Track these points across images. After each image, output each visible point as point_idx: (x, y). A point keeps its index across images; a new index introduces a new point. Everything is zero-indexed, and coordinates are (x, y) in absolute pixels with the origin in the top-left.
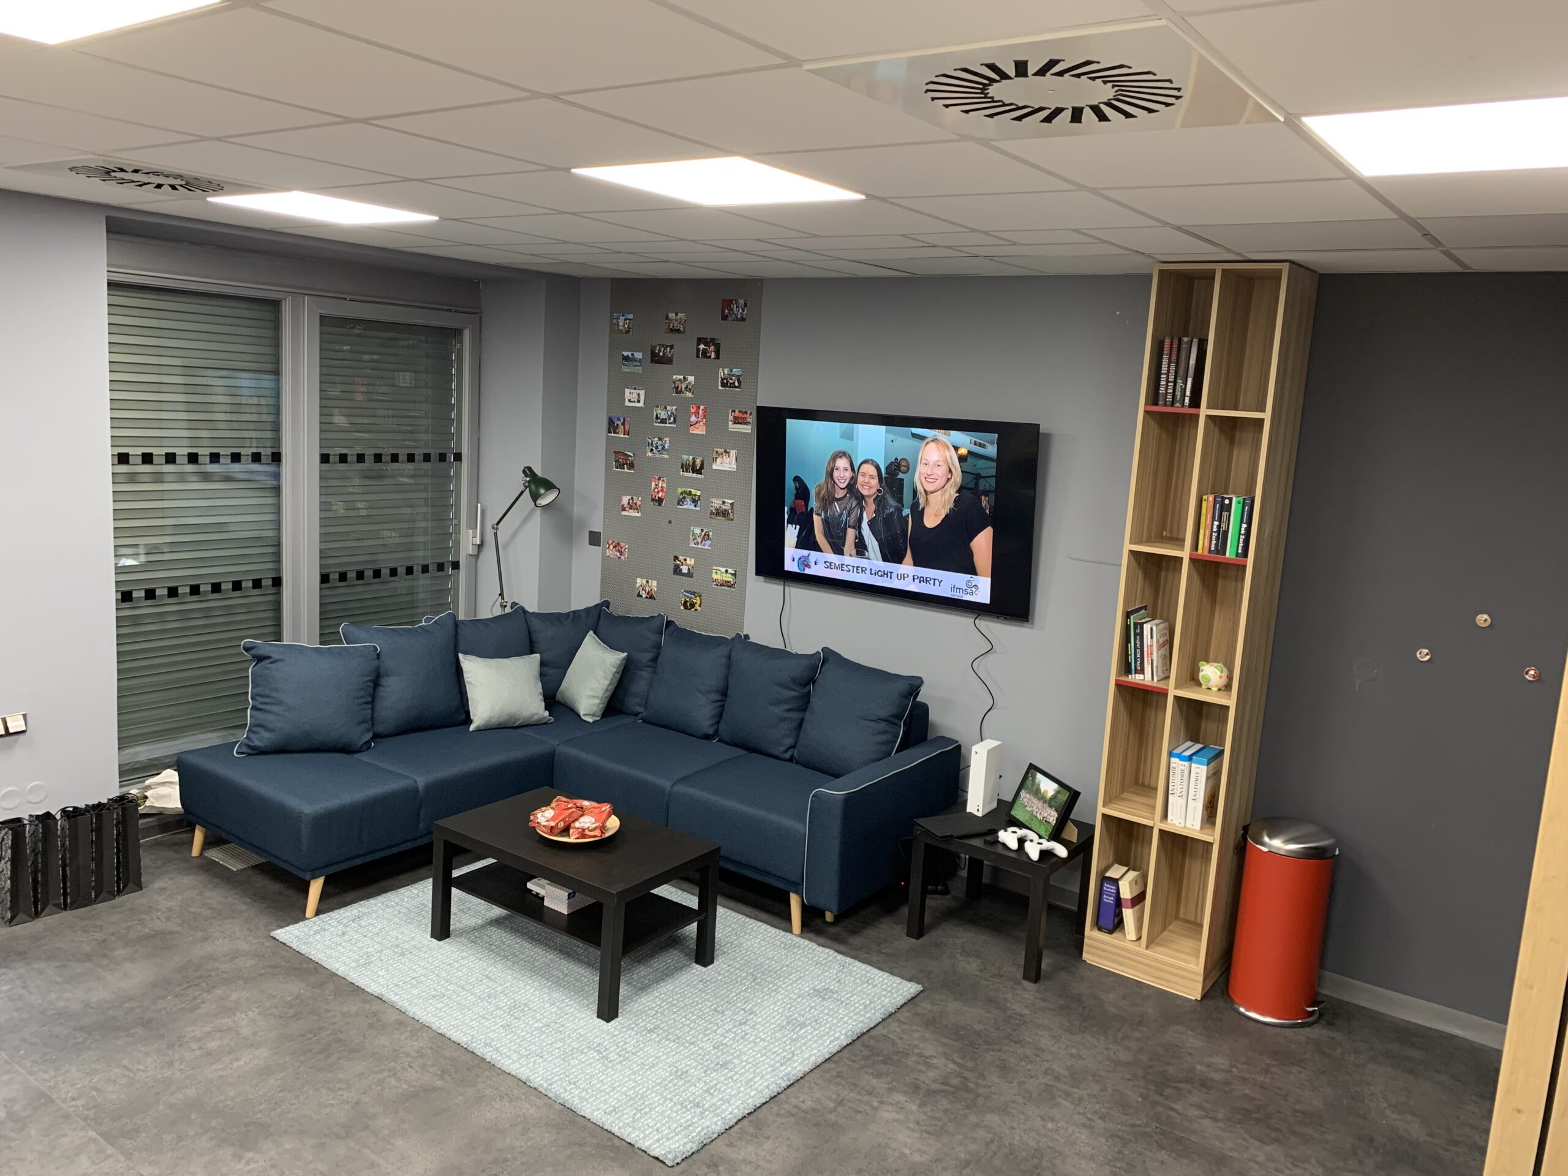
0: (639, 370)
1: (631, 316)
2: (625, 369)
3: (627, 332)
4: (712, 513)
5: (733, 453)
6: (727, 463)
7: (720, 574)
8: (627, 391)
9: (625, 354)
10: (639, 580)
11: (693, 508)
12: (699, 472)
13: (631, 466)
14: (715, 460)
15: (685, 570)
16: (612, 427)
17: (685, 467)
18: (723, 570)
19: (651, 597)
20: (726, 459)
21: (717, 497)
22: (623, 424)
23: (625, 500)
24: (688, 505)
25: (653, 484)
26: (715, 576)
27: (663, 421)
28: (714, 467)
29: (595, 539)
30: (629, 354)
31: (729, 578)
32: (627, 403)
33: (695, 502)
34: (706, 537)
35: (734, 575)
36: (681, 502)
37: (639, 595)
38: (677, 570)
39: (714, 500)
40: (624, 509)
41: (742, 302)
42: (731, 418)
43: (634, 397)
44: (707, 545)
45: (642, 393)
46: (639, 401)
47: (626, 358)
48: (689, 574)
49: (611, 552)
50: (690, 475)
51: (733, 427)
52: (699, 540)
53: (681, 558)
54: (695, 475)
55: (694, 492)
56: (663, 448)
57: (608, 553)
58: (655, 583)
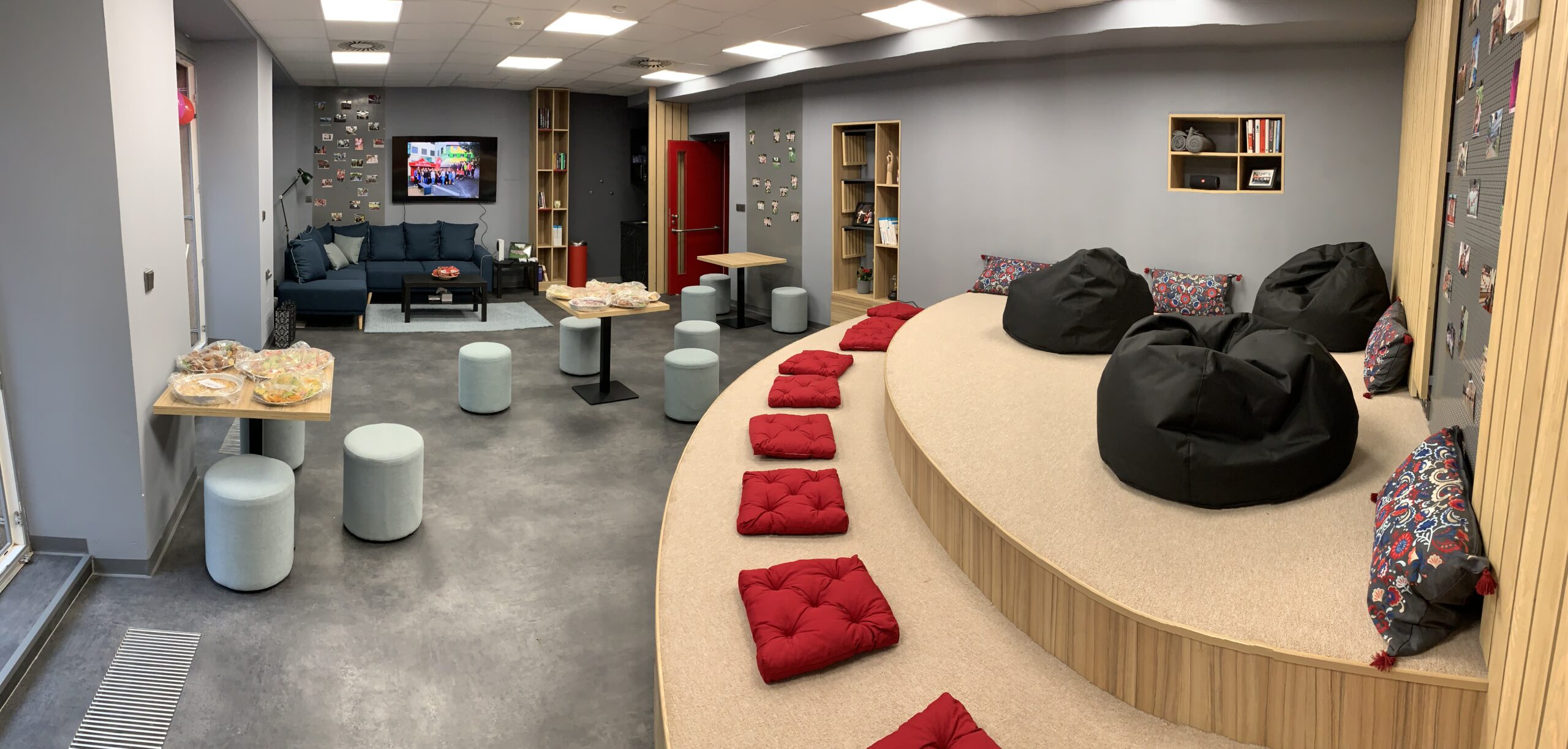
0: (330, 125)
1: (325, 103)
2: (322, 125)
3: (323, 109)
4: (367, 181)
5: (376, 156)
6: (374, 160)
7: (372, 205)
8: (323, 135)
9: (322, 119)
10: (333, 214)
11: (358, 180)
12: (361, 165)
13: (328, 166)
14: (367, 160)
15: (356, 206)
16: (316, 150)
17: (353, 164)
18: (374, 203)
19: (340, 220)
20: (373, 158)
21: (369, 174)
22: (323, 148)
23: (324, 181)
24: (356, 179)
25: (338, 173)
26: (370, 206)
27: (343, 146)
28: (367, 162)
29: (309, 200)
30: (324, 119)
31: (377, 206)
32: (323, 140)
33: (359, 178)
34: (366, 191)
35: (379, 204)
36: (352, 179)
37: (333, 220)
38: (352, 207)
39: (368, 176)
40: (323, 185)
41: (378, 96)
42: (374, 142)
43: (328, 136)
44: (366, 195)
45: (332, 135)
46: (330, 138)
47: (323, 121)
48: (358, 208)
49: (317, 204)
50: (357, 167)
51: (375, 146)
52: (362, 193)
53: (354, 202)
54: (359, 167)
55: (358, 174)
56: (343, 157)
57: (316, 204)
58: (341, 214)
